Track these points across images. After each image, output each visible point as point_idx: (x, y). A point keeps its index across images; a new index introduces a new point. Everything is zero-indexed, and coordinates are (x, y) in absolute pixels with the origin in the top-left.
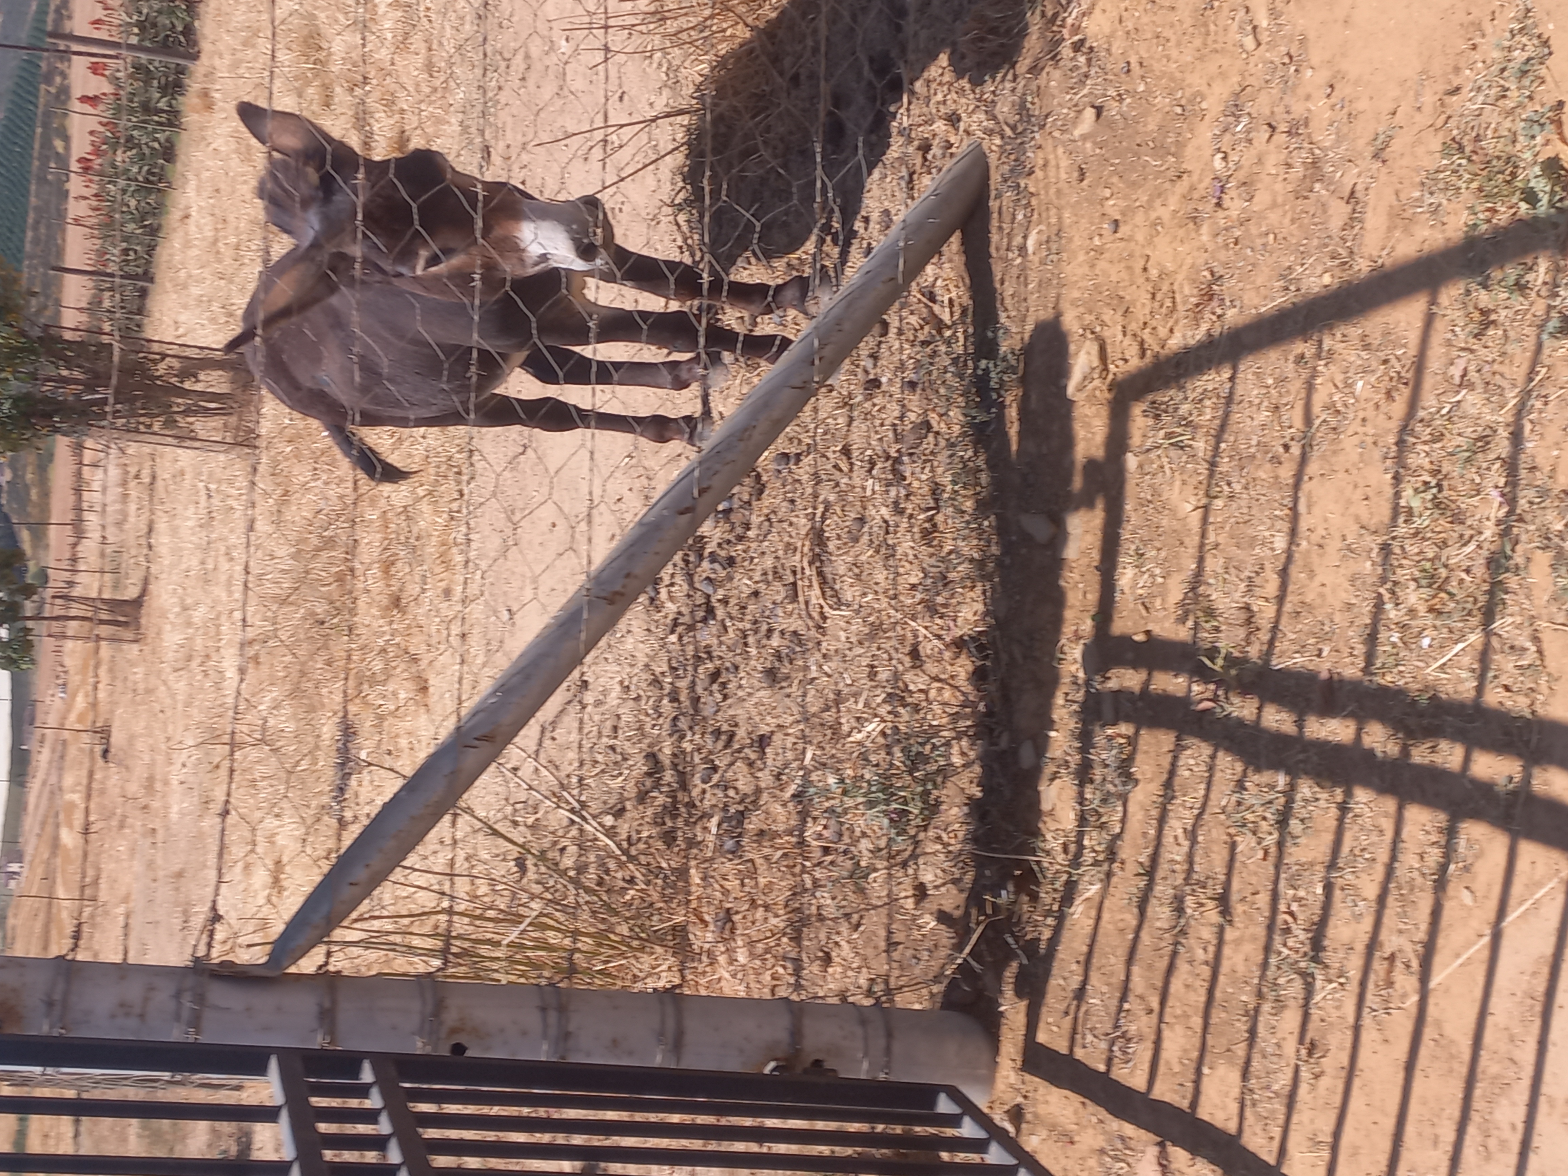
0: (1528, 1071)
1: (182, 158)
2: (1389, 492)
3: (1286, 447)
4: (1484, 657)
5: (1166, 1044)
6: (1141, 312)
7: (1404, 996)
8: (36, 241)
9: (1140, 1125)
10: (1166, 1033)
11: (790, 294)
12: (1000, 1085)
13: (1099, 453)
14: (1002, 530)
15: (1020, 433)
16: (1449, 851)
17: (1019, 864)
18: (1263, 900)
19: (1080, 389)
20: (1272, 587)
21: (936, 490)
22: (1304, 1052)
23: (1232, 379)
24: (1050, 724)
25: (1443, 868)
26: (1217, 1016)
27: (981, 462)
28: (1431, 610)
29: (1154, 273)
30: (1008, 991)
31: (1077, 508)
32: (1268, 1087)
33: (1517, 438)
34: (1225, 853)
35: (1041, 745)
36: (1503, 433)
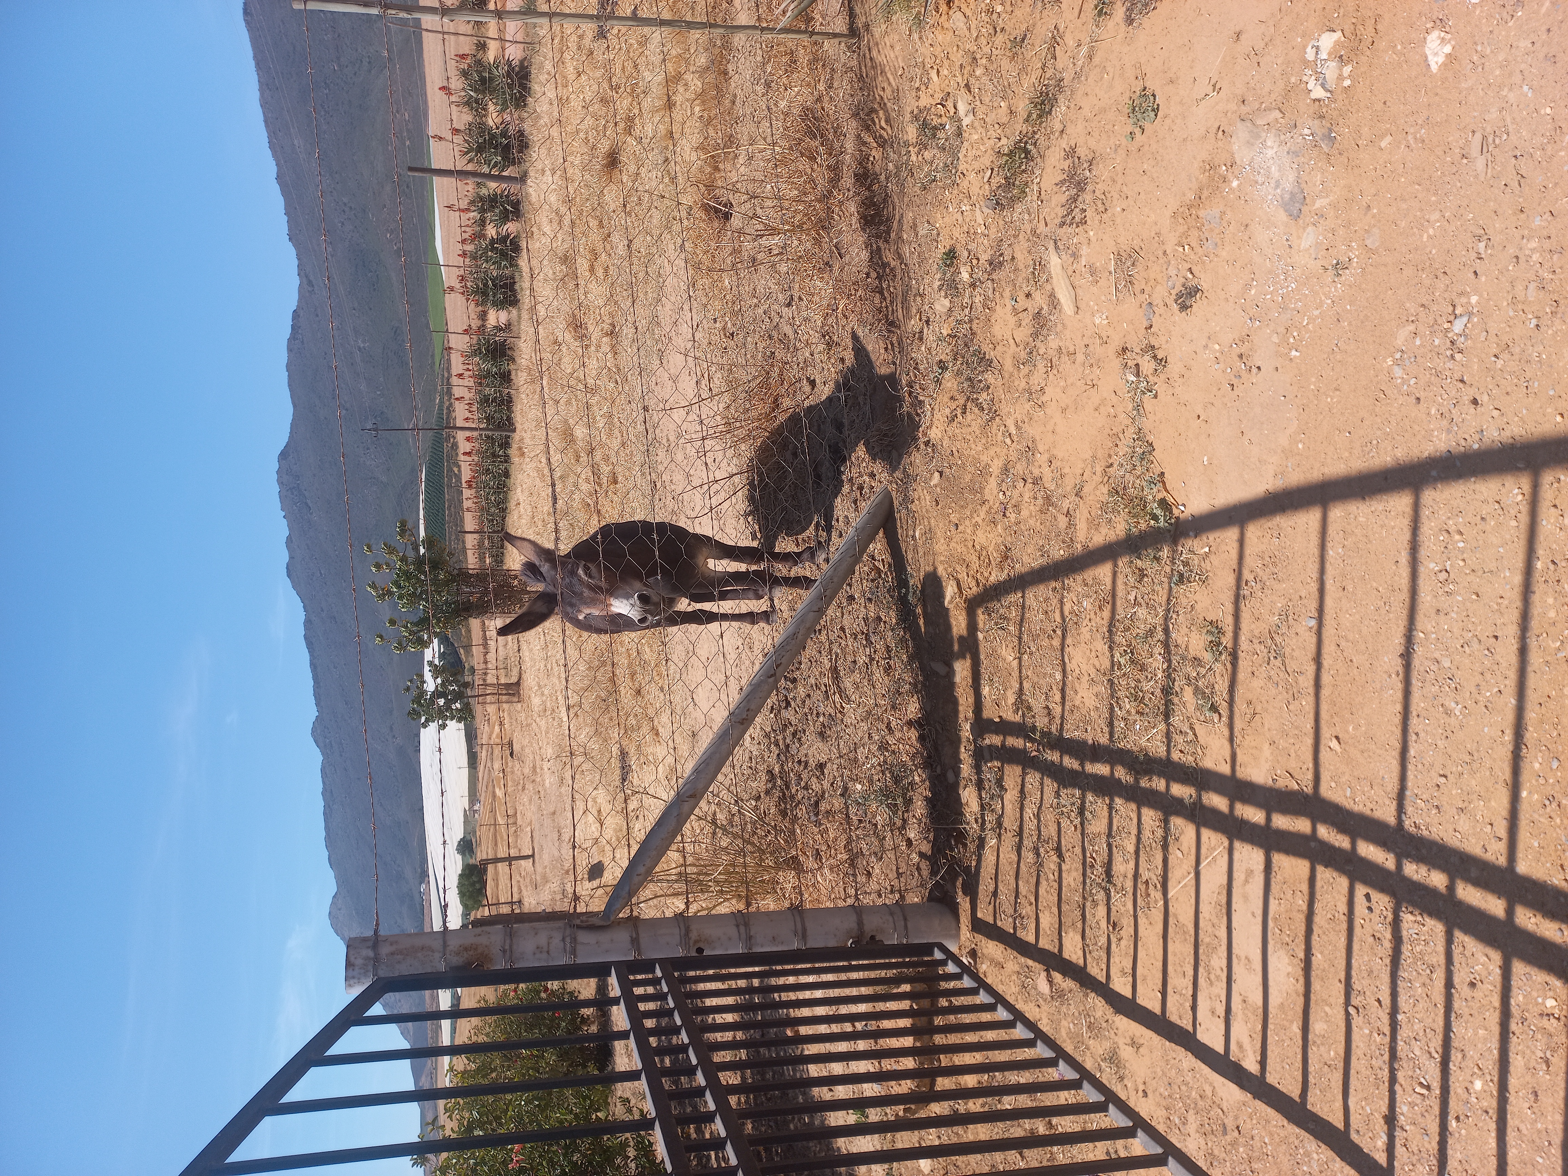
0: (1224, 942)
1: (513, 477)
2: (1108, 654)
3: (1054, 631)
4: (1168, 735)
5: (1041, 920)
6: (975, 566)
7: (1156, 902)
8: (450, 515)
9: (1034, 960)
10: (1041, 915)
11: (805, 556)
12: (963, 938)
13: (964, 633)
14: (922, 668)
15: (925, 623)
16: (1167, 829)
17: (955, 829)
18: (1078, 850)
19: (951, 602)
20: (1058, 697)
21: (888, 649)
22: (1111, 928)
23: (1023, 597)
24: (960, 761)
25: (1165, 839)
26: (1064, 907)
27: (908, 636)
28: (1138, 712)
29: (978, 547)
30: (960, 893)
31: (957, 659)
32: (1096, 944)
33: (1166, 631)
34: (1056, 827)
35: (957, 772)
36: (1159, 629)
